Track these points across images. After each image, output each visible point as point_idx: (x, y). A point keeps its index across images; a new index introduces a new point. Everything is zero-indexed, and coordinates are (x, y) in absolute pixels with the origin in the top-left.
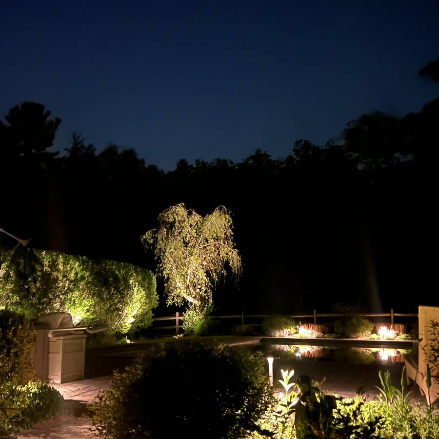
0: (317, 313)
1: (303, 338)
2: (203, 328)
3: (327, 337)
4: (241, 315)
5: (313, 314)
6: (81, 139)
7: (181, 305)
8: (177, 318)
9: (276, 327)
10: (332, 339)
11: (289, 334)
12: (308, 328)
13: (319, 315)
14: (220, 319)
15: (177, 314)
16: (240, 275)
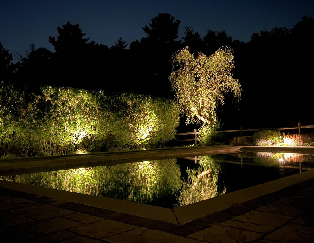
0: (301, 125)
1: (284, 147)
2: (208, 140)
3: (306, 145)
4: (240, 129)
5: (297, 126)
6: (191, 30)
7: (199, 124)
8: (195, 133)
9: (263, 138)
10: (310, 147)
11: (273, 144)
12: (291, 138)
13: (302, 127)
14: (224, 133)
15: (195, 130)
16: (239, 99)
